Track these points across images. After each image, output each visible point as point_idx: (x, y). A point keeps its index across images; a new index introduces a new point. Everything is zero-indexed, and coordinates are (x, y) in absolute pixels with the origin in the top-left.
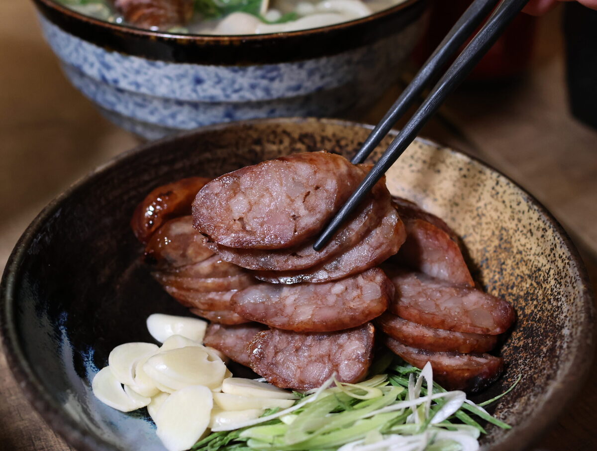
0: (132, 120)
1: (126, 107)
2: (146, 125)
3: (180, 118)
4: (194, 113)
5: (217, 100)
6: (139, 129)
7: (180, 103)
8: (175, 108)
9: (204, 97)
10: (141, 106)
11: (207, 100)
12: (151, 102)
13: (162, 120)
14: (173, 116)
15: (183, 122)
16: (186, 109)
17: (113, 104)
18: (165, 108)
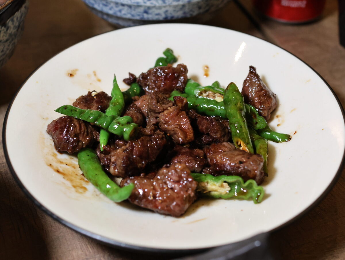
0: (102, 12)
1: (99, 6)
2: (108, 15)
3: (123, 12)
4: (129, 10)
5: (140, 4)
6: (105, 17)
7: (123, 5)
8: (121, 7)
9: (134, 3)
10: (106, 5)
11: (135, 4)
12: (110, 4)
13: (115, 13)
14: (120, 11)
15: (125, 14)
16: (126, 8)
17: (93, 4)
18: (117, 7)
